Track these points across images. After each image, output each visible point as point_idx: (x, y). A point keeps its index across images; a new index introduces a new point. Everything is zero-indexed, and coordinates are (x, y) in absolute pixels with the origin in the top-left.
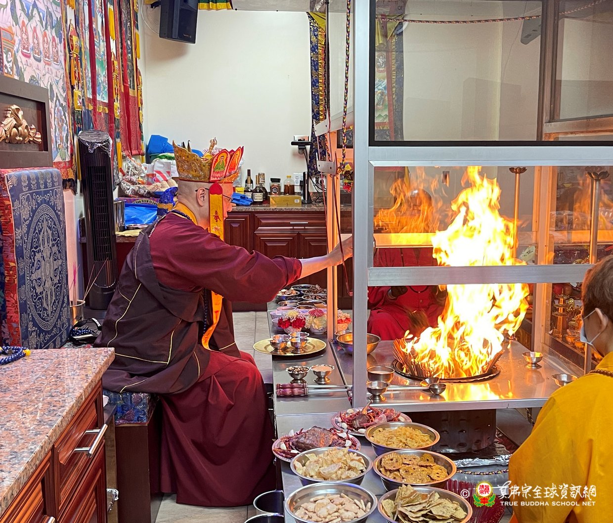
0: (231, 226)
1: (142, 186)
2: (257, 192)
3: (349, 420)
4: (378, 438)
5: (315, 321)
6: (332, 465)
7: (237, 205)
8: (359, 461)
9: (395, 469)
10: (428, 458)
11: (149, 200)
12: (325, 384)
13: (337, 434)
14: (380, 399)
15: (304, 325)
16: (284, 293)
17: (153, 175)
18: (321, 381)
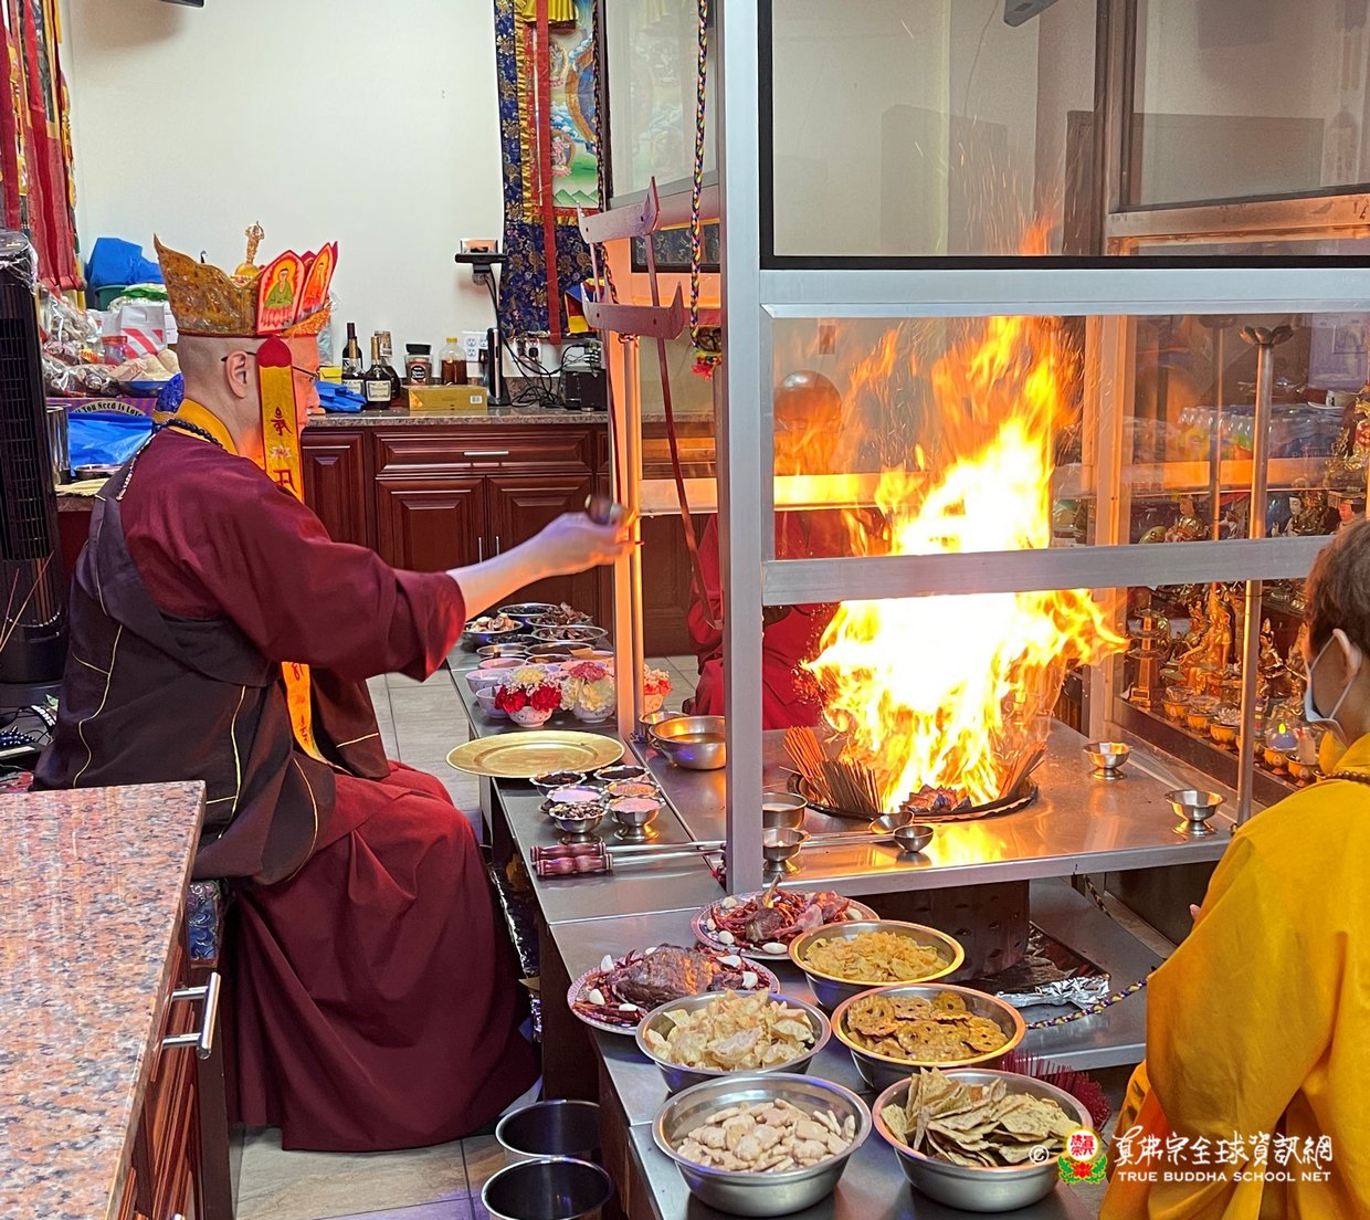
0: (316, 462)
1: (94, 368)
2: (376, 379)
3: (735, 924)
4: (821, 961)
5: (586, 691)
6: (738, 1034)
7: (329, 411)
8: (798, 1019)
9: (884, 1032)
10: (950, 1003)
11: (117, 404)
12: (643, 843)
13: (719, 958)
14: (786, 871)
15: (559, 702)
16: (486, 625)
17: (119, 339)
18: (635, 836)
